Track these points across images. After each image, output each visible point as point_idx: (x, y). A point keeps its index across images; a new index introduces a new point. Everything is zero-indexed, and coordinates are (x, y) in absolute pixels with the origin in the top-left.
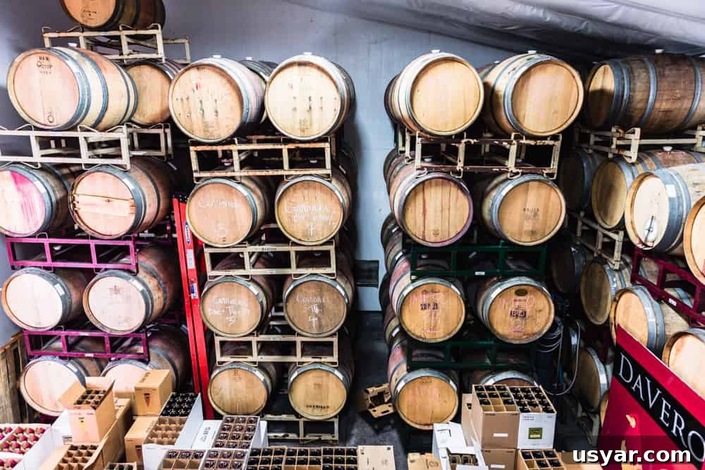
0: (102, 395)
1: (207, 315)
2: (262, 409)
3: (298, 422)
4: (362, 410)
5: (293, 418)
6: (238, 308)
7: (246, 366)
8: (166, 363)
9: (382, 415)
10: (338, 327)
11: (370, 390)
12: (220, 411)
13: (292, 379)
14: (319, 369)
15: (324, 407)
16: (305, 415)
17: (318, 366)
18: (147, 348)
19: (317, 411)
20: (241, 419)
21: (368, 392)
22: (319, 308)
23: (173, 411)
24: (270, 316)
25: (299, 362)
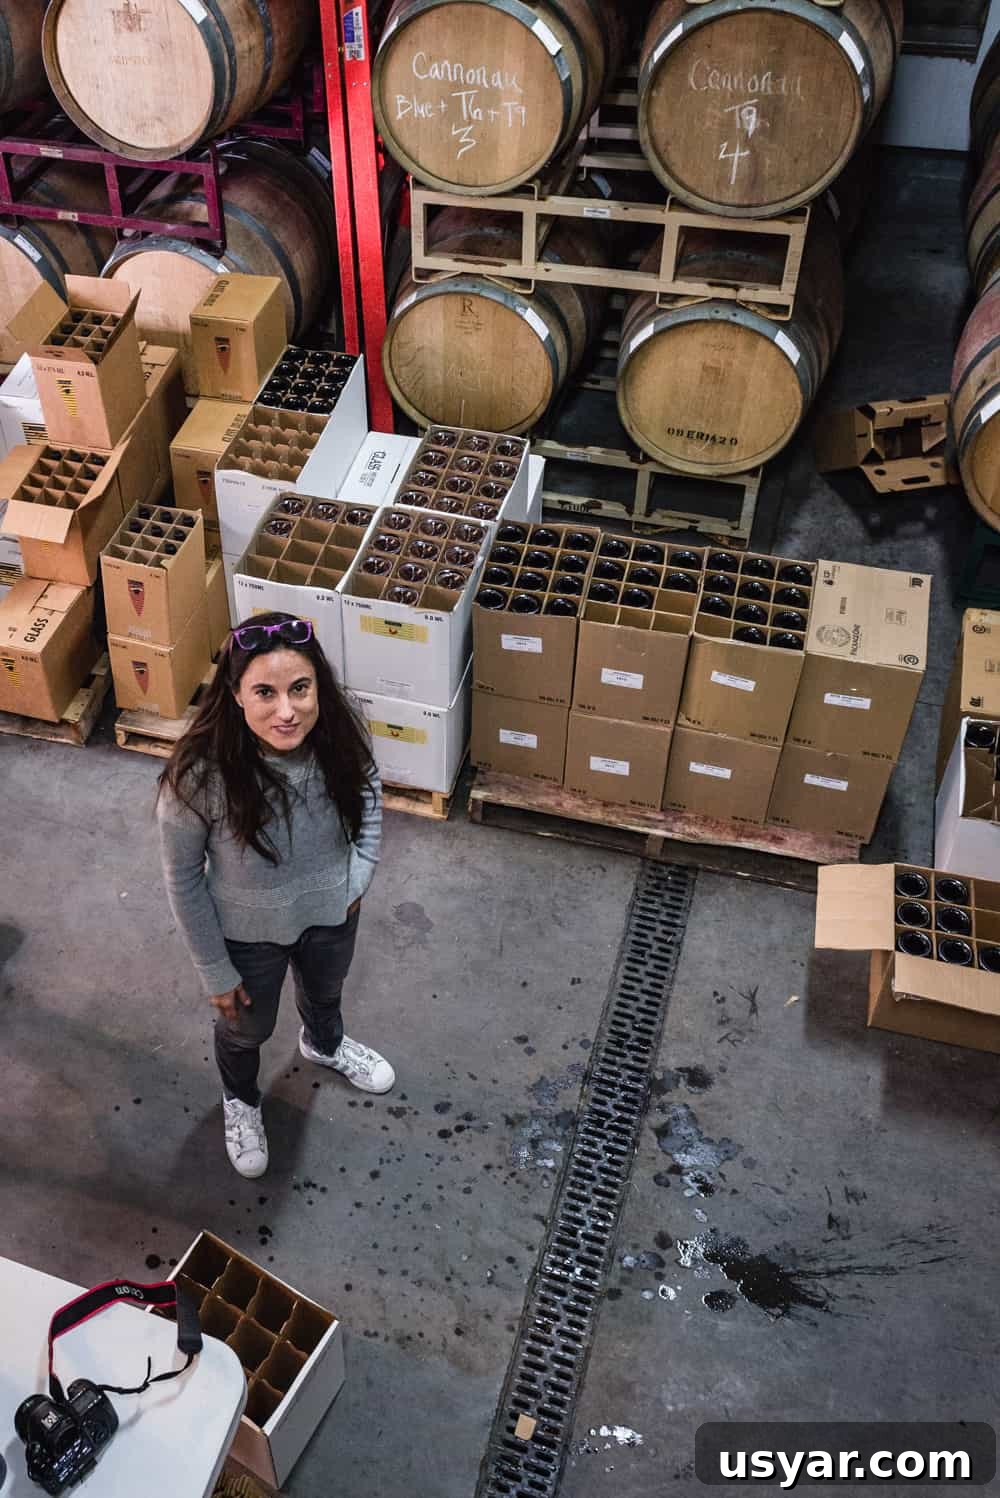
0: (111, 329)
1: (391, 113)
2: (534, 420)
3: (632, 475)
4: (840, 465)
5: (620, 460)
6: (489, 98)
7: (498, 289)
8: (270, 260)
9: (902, 487)
10: (815, 189)
11: (881, 408)
12: (413, 413)
13: (634, 344)
14: (726, 322)
15: (723, 442)
16: (659, 456)
17: (724, 313)
18: (219, 207)
19: (698, 449)
20: (475, 440)
21: (871, 414)
22: (762, 114)
23: (291, 396)
24: (583, 136)
25: (663, 295)
